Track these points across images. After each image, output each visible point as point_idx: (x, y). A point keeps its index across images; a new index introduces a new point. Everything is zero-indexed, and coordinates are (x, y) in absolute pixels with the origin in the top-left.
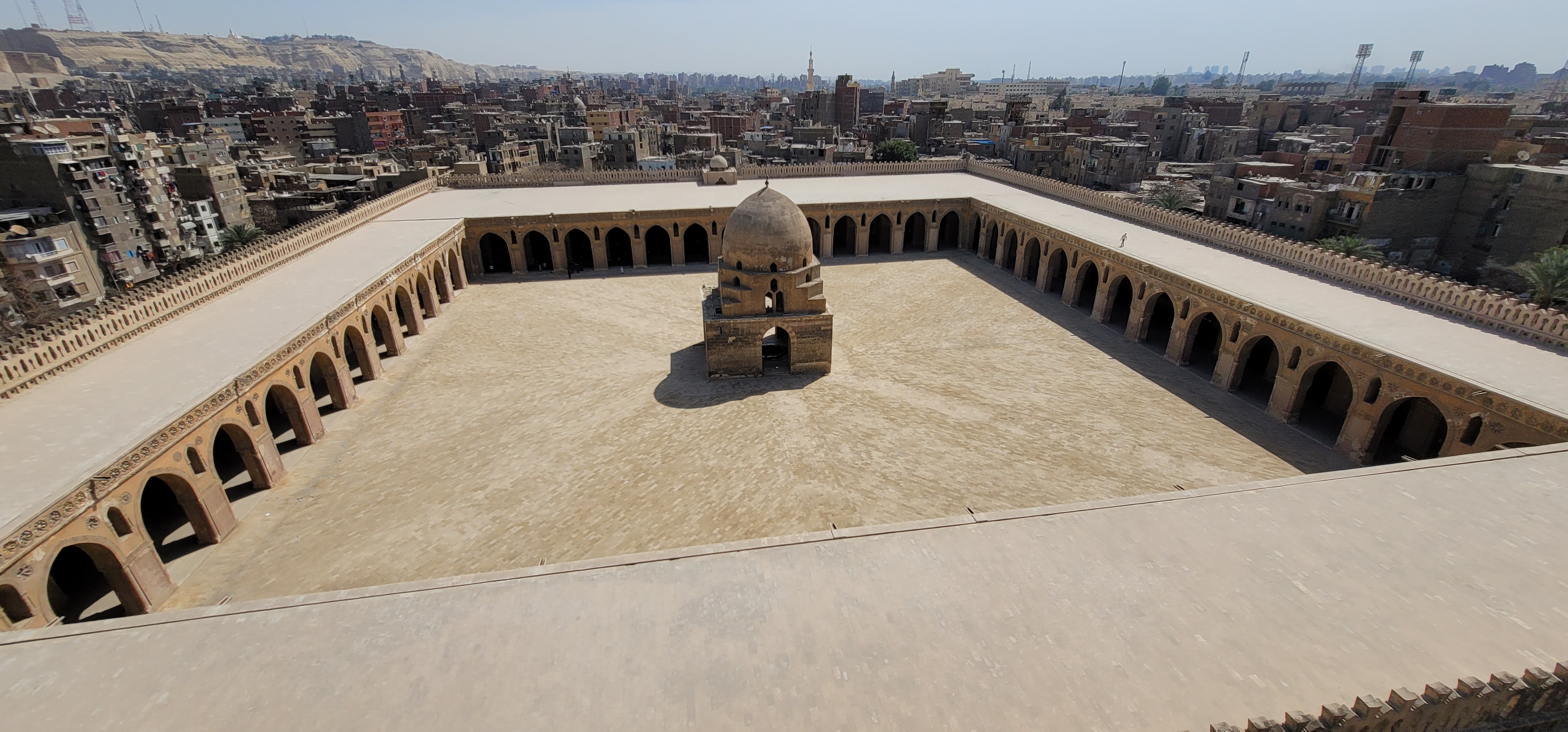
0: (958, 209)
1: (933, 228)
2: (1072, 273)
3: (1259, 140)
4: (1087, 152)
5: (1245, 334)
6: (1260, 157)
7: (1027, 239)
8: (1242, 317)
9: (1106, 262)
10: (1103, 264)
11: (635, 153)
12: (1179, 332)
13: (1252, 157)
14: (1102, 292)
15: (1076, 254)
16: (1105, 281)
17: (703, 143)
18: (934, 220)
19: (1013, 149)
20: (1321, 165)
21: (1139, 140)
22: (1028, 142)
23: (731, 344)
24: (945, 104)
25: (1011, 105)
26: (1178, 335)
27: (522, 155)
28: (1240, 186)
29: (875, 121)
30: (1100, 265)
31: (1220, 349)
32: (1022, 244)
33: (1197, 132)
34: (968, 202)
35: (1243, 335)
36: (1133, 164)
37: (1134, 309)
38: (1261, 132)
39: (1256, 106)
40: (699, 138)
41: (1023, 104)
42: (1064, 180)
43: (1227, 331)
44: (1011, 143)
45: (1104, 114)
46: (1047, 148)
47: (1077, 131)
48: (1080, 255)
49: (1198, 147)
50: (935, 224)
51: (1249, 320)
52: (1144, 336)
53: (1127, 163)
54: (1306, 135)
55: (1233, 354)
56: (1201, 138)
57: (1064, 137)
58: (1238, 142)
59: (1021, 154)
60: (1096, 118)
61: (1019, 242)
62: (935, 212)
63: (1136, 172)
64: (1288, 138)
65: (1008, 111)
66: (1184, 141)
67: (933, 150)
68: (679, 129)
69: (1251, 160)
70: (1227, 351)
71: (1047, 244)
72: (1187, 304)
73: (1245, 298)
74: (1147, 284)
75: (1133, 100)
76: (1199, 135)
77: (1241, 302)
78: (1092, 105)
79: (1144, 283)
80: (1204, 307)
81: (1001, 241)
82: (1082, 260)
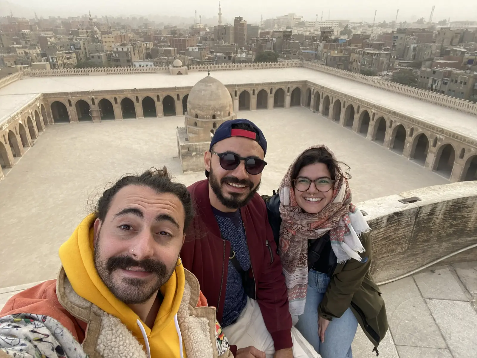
0: (300, 86)
1: (288, 96)
3: (441, 50)
4: (361, 56)
5: (439, 143)
6: (443, 58)
7: (334, 100)
8: (438, 135)
9: (373, 111)
11: (131, 58)
12: (408, 144)
13: (438, 58)
14: (371, 125)
15: (359, 107)
16: (373, 119)
17: (167, 53)
18: (288, 92)
19: (325, 55)
20: (470, 62)
21: (385, 50)
22: (332, 52)
23: (194, 156)
24: (291, 32)
25: (323, 33)
26: (408, 145)
27: (68, 59)
28: (434, 72)
29: (255, 41)
30: (371, 113)
31: (428, 151)
32: (332, 103)
33: (412, 46)
34: (305, 83)
35: (439, 144)
36: (383, 63)
37: (387, 133)
38: (442, 45)
39: (439, 33)
40: (165, 50)
41: (329, 32)
42: (350, 70)
43: (431, 142)
44: (324, 53)
45: (368, 37)
46: (341, 55)
47: (356, 46)
48: (361, 107)
49: (413, 53)
50: (289, 94)
51: (441, 137)
52: (392, 146)
53: (380, 62)
54: (462, 47)
55: (434, 153)
56: (415, 49)
57: (349, 49)
58: (432, 51)
59: (329, 58)
60: (364, 39)
61: (331, 101)
62: (289, 88)
63: (385, 67)
64: (455, 49)
65: (322, 36)
66: (406, 51)
67: (285, 56)
68: (154, 45)
69: (438, 60)
70: (431, 152)
71: (345, 102)
72: (412, 130)
73: (439, 126)
74: (393, 121)
75: (381, 30)
76: (413, 47)
77: (437, 128)
78: (361, 32)
79: (392, 120)
80: (420, 131)
81: (322, 101)
82: (362, 110)
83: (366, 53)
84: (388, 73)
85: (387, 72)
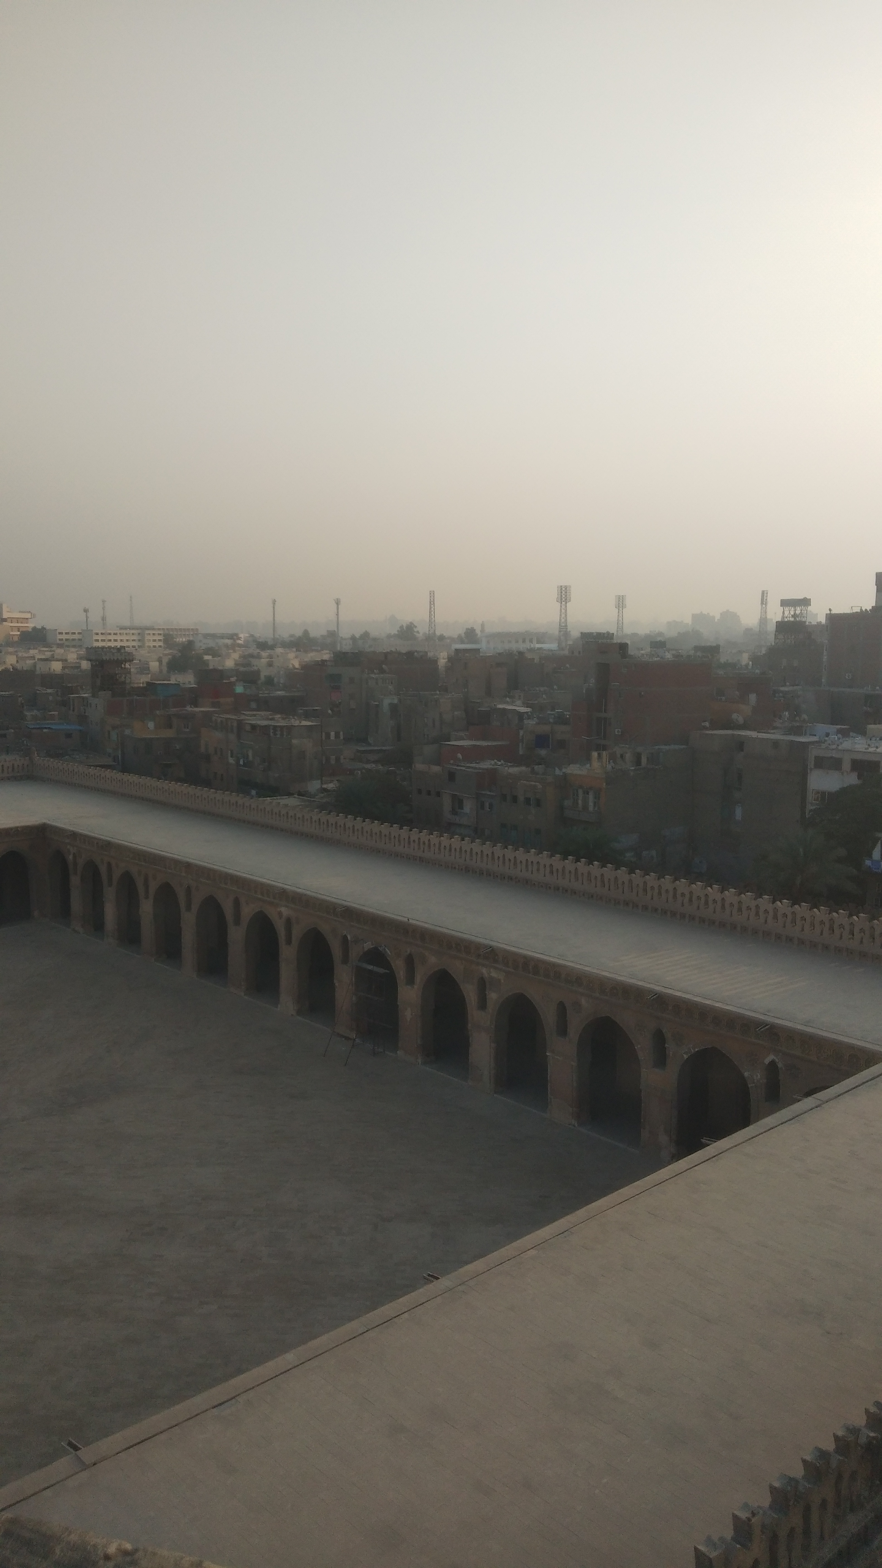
0: (23, 846)
2: (237, 935)
3: (465, 711)
4: (232, 737)
6: (470, 733)
7: (153, 886)
8: (484, 971)
9: (285, 911)
10: (280, 914)
12: (409, 1011)
13: (461, 734)
14: (287, 959)
15: (237, 903)
16: (289, 941)
19: (114, 736)
20: (542, 741)
21: (307, 716)
22: (138, 725)
25: (98, 664)
26: (408, 1015)
28: (452, 776)
30: (277, 917)
31: (469, 1026)
32: (146, 895)
33: (386, 702)
34: (42, 833)
35: (493, 996)
36: (303, 754)
37: (339, 983)
38: (467, 698)
39: (453, 664)
41: (120, 663)
43: (471, 994)
44: (109, 727)
45: (252, 677)
46: (169, 733)
47: (215, 705)
48: (242, 903)
49: (392, 723)
51: (494, 974)
52: (362, 1026)
53: (295, 753)
54: (519, 702)
55: (487, 1031)
56: (394, 708)
57: (194, 714)
58: (441, 714)
59: (129, 745)
61: (141, 891)
63: (312, 767)
64: (500, 706)
65: (96, 675)
66: (371, 715)
69: (462, 739)
70: (478, 1027)
71: (189, 890)
72: (410, 961)
73: (482, 941)
74: (349, 938)
75: (296, 657)
76: (391, 705)
77: (478, 946)
78: (236, 664)
79: (345, 937)
80: (433, 961)
81: (110, 895)
82: (248, 911)
83: (248, 728)
84: (325, 786)
85: (322, 783)
